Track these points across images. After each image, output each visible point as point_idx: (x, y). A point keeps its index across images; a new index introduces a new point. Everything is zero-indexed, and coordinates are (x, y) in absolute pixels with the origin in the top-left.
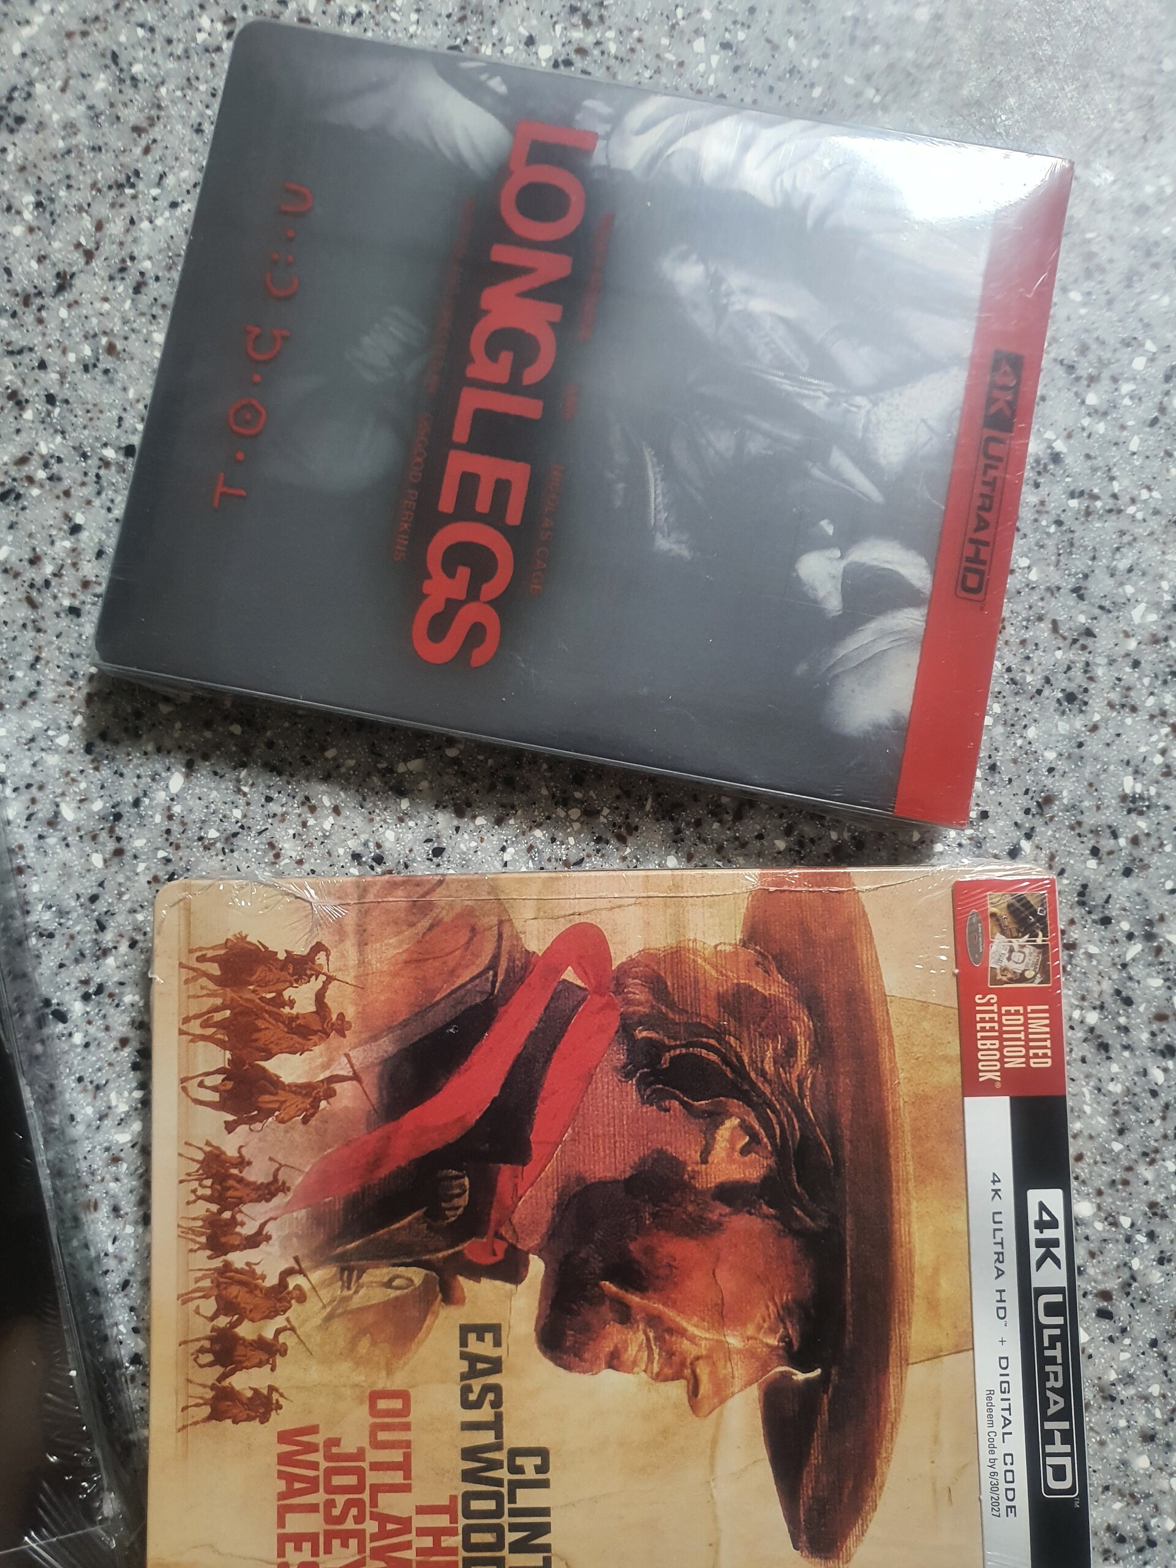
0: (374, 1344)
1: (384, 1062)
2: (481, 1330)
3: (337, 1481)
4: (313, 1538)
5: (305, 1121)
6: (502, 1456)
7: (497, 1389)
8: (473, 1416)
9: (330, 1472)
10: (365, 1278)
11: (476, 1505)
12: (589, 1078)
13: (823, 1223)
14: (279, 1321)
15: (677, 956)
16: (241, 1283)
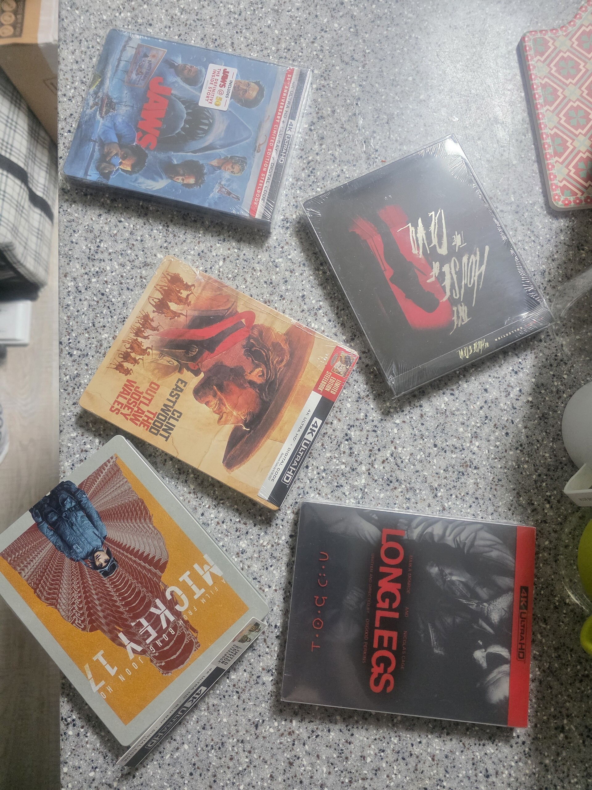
0: (158, 372)
1: (194, 316)
2: (182, 382)
3: (134, 396)
4: (122, 404)
5: (170, 319)
6: (172, 410)
7: (179, 395)
8: (171, 398)
9: (133, 393)
10: (164, 358)
11: (160, 417)
12: (235, 344)
13: (268, 400)
14: (141, 357)
15: (269, 329)
16: (137, 345)
